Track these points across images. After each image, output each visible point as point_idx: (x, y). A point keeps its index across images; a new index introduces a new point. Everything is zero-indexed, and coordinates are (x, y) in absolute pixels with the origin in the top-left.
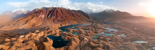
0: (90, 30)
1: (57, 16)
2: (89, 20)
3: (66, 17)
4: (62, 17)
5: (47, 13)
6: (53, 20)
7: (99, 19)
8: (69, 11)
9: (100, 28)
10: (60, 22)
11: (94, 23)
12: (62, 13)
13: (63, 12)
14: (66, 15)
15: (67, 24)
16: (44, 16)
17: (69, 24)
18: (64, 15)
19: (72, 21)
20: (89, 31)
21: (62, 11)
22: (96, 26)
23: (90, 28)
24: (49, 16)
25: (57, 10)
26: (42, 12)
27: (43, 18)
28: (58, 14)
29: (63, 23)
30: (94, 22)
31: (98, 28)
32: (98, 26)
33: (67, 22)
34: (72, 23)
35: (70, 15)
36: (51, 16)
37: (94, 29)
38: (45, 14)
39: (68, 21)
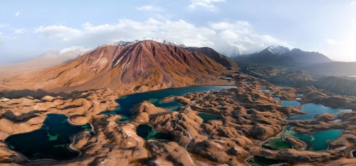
0: (229, 119)
1: (136, 61)
2: (228, 72)
3: (162, 64)
4: (150, 66)
5: (117, 55)
6: (121, 74)
7: (254, 70)
8: (176, 48)
9: (269, 108)
10: (140, 80)
11: (244, 83)
12: (154, 54)
13: (156, 52)
14: (162, 60)
15: (159, 85)
16: (106, 61)
17: (165, 87)
18: (157, 59)
19: (177, 76)
20: (224, 122)
21: (154, 49)
22: (250, 98)
23: (230, 108)
24: (118, 61)
25: (141, 47)
26: (105, 51)
27: (102, 67)
28: (141, 56)
29: (148, 80)
30: (243, 78)
31: (262, 108)
32: (257, 96)
33: (161, 80)
34: (175, 82)
35: (178, 59)
36: (121, 63)
37: (244, 111)
38: (111, 56)
39: (164, 77)
